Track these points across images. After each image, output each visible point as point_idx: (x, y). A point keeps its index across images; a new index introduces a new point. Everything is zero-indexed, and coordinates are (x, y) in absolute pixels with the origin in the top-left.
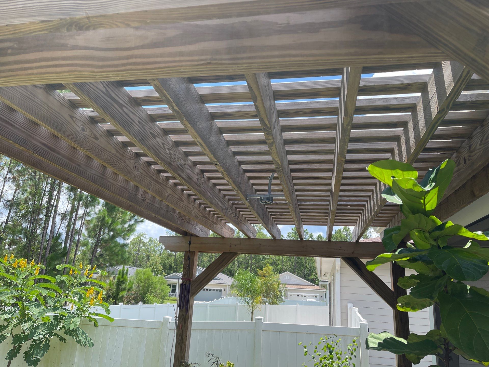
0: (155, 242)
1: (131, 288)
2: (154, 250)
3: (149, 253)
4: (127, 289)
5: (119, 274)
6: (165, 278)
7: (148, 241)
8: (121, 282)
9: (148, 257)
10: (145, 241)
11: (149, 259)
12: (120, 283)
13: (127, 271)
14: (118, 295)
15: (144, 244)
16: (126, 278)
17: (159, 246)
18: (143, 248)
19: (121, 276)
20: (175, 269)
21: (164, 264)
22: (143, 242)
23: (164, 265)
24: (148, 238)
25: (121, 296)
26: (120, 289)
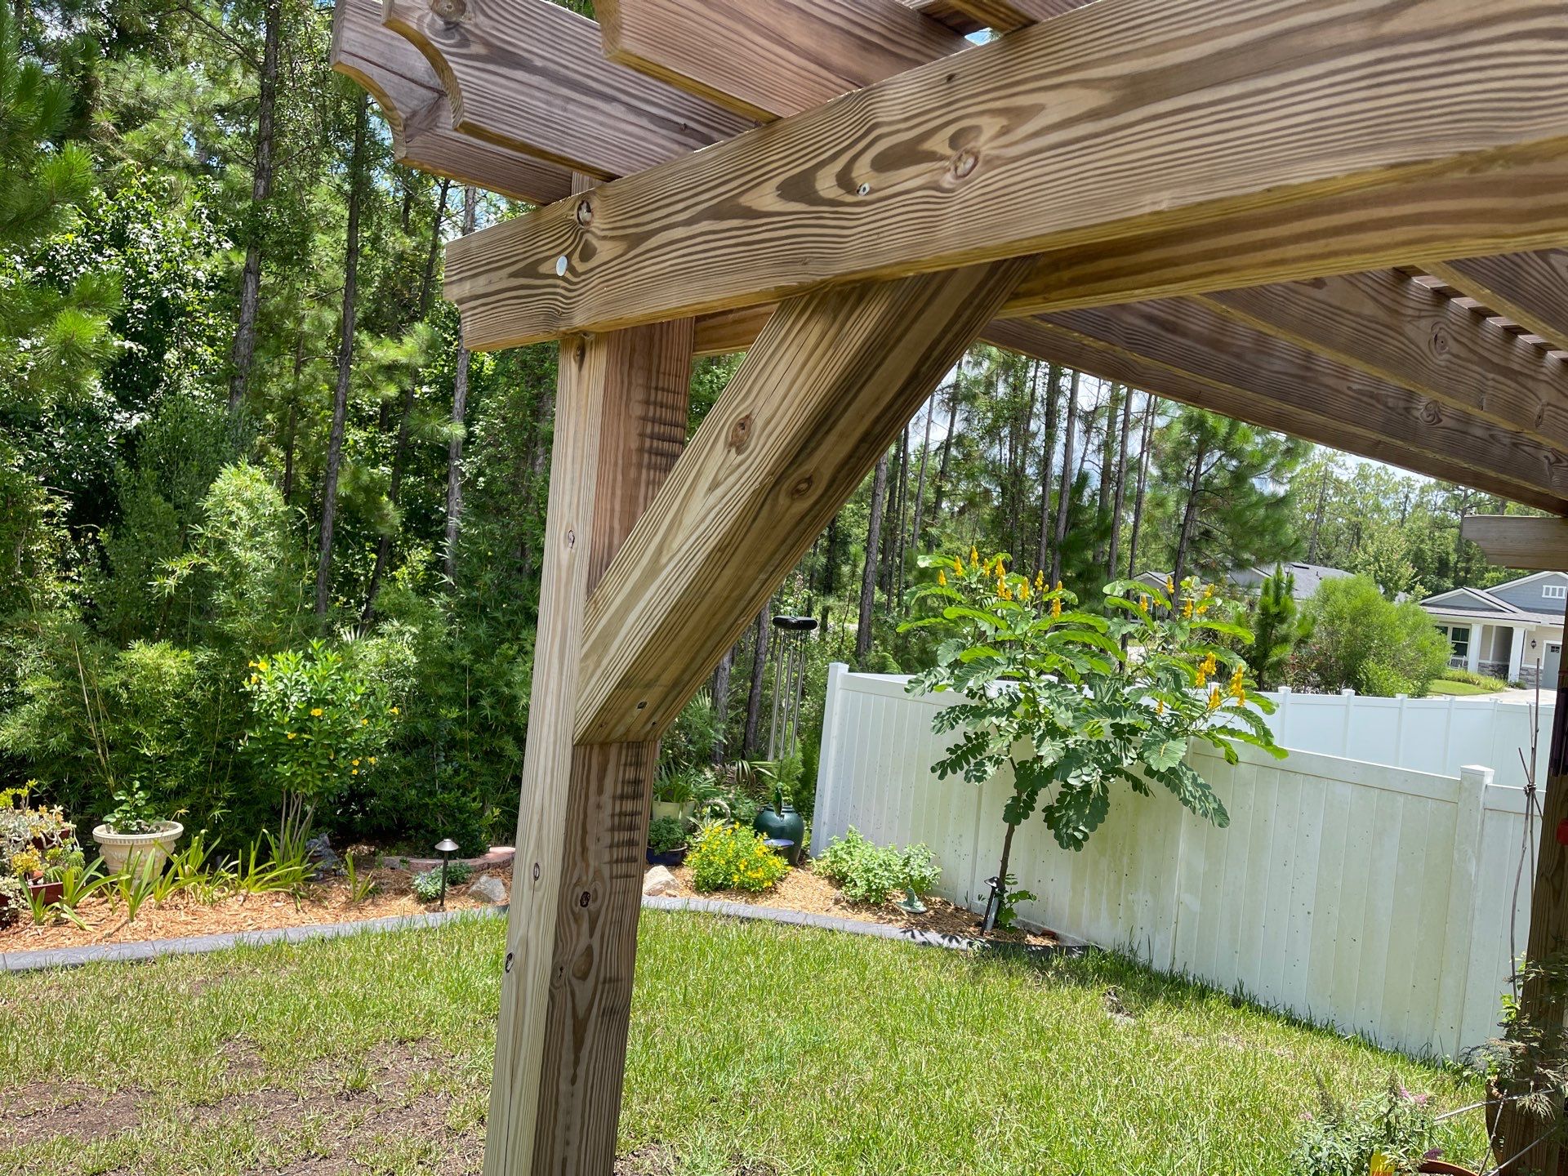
0: (1381, 479)
1: (1309, 636)
2: (1378, 508)
3: (1360, 519)
4: (1294, 640)
5: (1266, 592)
6: (1423, 604)
7: (1352, 476)
8: (1271, 619)
9: (1357, 531)
10: (1344, 479)
11: (1359, 538)
12: (1269, 621)
13: (1290, 582)
14: (1266, 656)
15: (1339, 487)
16: (1289, 603)
17: (1397, 492)
18: (1334, 499)
19: (1270, 599)
20: (1462, 574)
21: (1416, 554)
22: (1337, 480)
23: (1418, 558)
24: (1354, 466)
25: (1275, 659)
26: (1273, 637)
